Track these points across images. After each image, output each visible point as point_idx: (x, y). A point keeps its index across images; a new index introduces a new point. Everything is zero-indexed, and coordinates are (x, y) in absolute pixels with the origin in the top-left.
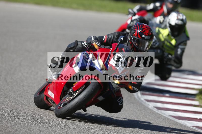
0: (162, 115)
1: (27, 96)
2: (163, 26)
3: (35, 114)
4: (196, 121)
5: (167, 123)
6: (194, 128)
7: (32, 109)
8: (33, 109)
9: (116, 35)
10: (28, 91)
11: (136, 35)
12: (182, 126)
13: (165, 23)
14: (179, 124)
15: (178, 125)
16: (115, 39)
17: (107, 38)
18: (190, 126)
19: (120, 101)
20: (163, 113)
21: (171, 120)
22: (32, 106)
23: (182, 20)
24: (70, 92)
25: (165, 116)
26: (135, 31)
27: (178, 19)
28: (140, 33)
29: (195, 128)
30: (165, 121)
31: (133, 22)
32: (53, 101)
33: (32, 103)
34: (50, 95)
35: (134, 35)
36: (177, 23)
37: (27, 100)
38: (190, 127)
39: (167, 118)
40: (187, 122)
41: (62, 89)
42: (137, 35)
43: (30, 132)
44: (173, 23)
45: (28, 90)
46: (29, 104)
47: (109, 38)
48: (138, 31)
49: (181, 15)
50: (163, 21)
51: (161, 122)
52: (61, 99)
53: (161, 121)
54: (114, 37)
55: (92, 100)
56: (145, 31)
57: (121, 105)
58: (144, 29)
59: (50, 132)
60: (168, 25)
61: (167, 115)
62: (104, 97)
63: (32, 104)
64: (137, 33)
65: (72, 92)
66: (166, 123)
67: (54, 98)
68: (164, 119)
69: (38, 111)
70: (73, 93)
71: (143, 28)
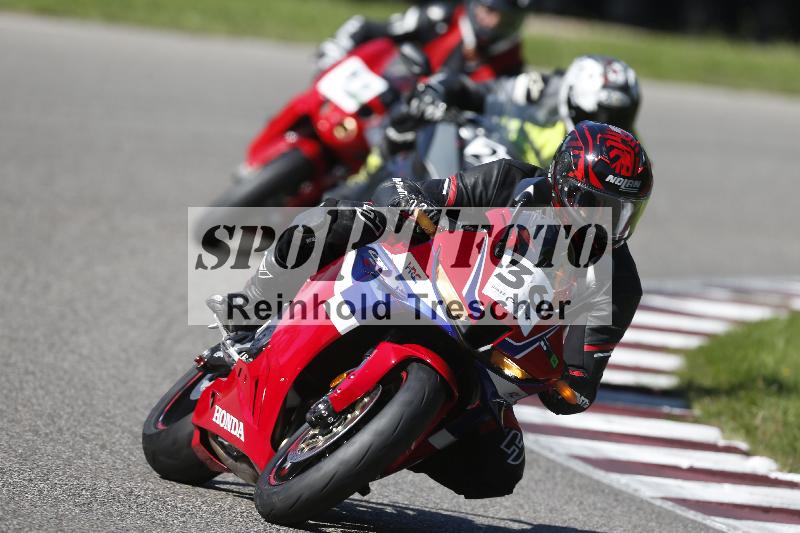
0: (539, 455)
1: (8, 381)
2: (541, 114)
3: (38, 449)
4: (676, 477)
5: (560, 487)
6: (668, 505)
7: (26, 431)
8: (30, 430)
9: (495, 172)
10: (12, 360)
11: (579, 174)
12: (620, 498)
13: (548, 103)
14: (607, 491)
15: (603, 491)
16: (490, 192)
17: (458, 187)
18: (653, 498)
19: (512, 449)
20: (543, 447)
21: (575, 474)
22: (27, 420)
23: (625, 88)
24: (321, 415)
25: (552, 456)
26: (577, 157)
27: (607, 85)
28: (596, 164)
29: (670, 503)
30: (554, 477)
31: (421, 100)
32: (238, 452)
33: (25, 406)
34: (222, 425)
35: (571, 174)
36: (606, 103)
37: (6, 397)
38: (653, 501)
39: (561, 465)
40: (641, 482)
41: (281, 404)
42: (586, 174)
43: (18, 524)
44: (588, 103)
45: (10, 356)
46: (16, 410)
47: (466, 188)
48: (591, 157)
49: (617, 66)
50: (542, 93)
51: (536, 482)
52: (275, 445)
53: (537, 477)
54: (486, 184)
55: (413, 448)
56: (618, 157)
57: (517, 463)
58: (612, 147)
59: (98, 522)
60: (564, 110)
61: (558, 455)
62: (453, 434)
63: (26, 409)
64: (587, 166)
65: (328, 416)
66: (556, 484)
67: (242, 439)
68: (548, 471)
69: (51, 440)
70: (331, 420)
71: (608, 145)
